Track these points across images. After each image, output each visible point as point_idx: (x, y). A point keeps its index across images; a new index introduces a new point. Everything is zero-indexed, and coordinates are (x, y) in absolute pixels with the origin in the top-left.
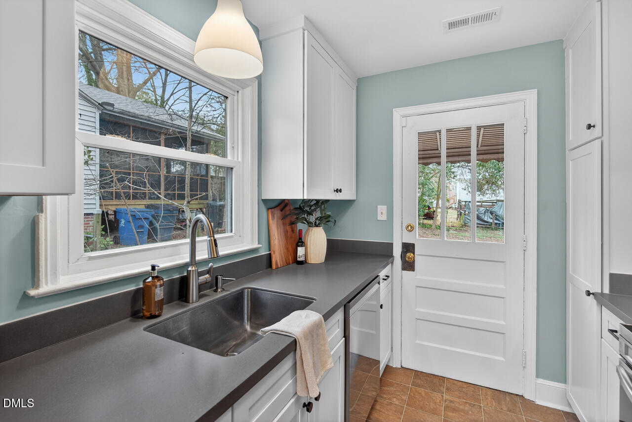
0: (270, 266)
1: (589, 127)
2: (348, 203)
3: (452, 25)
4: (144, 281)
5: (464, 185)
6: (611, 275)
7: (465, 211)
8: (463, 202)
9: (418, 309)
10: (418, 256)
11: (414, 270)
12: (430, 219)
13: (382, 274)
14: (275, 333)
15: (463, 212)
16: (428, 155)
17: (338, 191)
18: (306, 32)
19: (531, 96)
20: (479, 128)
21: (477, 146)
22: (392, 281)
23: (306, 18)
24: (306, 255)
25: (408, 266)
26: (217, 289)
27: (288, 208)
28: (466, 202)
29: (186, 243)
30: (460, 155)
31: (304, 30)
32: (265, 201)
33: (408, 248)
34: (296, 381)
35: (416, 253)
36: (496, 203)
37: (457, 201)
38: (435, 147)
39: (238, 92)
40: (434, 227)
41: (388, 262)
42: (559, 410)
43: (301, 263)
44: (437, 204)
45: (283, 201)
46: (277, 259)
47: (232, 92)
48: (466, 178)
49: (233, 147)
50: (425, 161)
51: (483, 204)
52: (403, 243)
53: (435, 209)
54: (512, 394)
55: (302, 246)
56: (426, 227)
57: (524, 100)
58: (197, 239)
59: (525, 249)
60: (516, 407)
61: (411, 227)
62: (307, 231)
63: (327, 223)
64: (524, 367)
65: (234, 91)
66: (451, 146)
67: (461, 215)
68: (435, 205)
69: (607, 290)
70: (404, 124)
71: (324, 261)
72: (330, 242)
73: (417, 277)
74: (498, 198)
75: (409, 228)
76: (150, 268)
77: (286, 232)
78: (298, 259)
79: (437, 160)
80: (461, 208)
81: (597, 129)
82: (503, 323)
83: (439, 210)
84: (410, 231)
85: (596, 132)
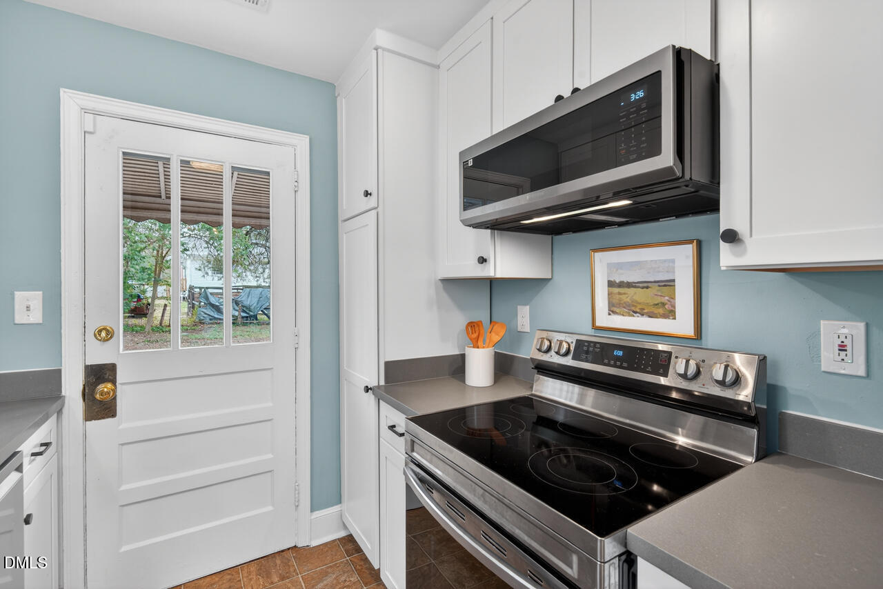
1: (367, 194)
5: (197, 264)
6: (386, 364)
7: (201, 302)
8: (196, 288)
9: (124, 488)
10: (124, 387)
11: (114, 416)
12: (141, 318)
13: (29, 445)
15: (197, 303)
19: (302, 142)
22: (60, 452)
25: (101, 408)
28: (200, 288)
33: (99, 375)
35: (119, 380)
36: (242, 289)
37: (188, 287)
38: (154, 192)
40: (148, 328)
41: (47, 414)
44: (155, 291)
48: (201, 254)
50: (135, 214)
52: (87, 367)
53: (150, 300)
54: (283, 551)
56: (133, 331)
57: (294, 146)
59: (296, 346)
60: (289, 566)
61: (108, 332)
64: (297, 506)
67: (193, 307)
68: (149, 294)
70: (89, 128)
74: (245, 284)
75: (103, 334)
79: (162, 215)
80: (194, 297)
81: (374, 197)
82: (270, 456)
83: (157, 302)
84: (106, 340)
85: (372, 201)
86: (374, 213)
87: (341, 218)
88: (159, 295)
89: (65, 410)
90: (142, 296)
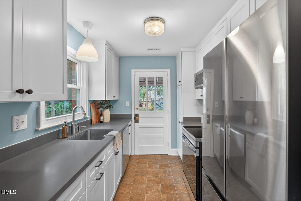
0: (92, 123)
1: (180, 82)
2: (116, 101)
3: (149, 49)
4: (62, 127)
5: (153, 92)
6: (184, 117)
9: (140, 135)
11: (138, 123)
12: (141, 107)
13: (130, 123)
14: (108, 135)
15: (153, 103)
16: (142, 83)
17: (114, 97)
18: (106, 45)
19: (169, 70)
20: (157, 78)
21: (157, 81)
22: (132, 127)
23: (106, 41)
24: (103, 119)
25: (137, 121)
26: (79, 130)
27: (96, 103)
28: (154, 99)
29: (72, 115)
30: (151, 84)
31: (105, 44)
32: (89, 101)
33: (136, 115)
34: (114, 147)
35: (139, 117)
37: (151, 99)
38: (143, 80)
39: (81, 62)
41: (130, 120)
42: (176, 156)
43: (102, 122)
45: (95, 100)
46: (94, 121)
47: (78, 62)
49: (79, 82)
50: (141, 85)
51: (160, 100)
52: (135, 114)
53: (142, 102)
55: (102, 116)
57: (167, 71)
58: (75, 113)
59: (168, 113)
60: (166, 157)
61: (137, 108)
62: (103, 110)
63: (110, 108)
64: (168, 146)
65: (79, 62)
66: (149, 80)
67: (152, 105)
68: (142, 101)
69: (183, 121)
70: (135, 75)
71: (109, 121)
72: (111, 115)
73: (140, 124)
76: (64, 123)
77: (96, 112)
78: (101, 121)
79: (145, 85)
80: (152, 101)
81: (181, 82)
82: (163, 135)
83: (144, 103)
84: (137, 110)
85: (181, 83)
86: (181, 85)
87: (177, 86)
88: (144, 101)
89: (132, 121)
90: (141, 101)
